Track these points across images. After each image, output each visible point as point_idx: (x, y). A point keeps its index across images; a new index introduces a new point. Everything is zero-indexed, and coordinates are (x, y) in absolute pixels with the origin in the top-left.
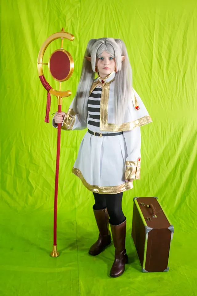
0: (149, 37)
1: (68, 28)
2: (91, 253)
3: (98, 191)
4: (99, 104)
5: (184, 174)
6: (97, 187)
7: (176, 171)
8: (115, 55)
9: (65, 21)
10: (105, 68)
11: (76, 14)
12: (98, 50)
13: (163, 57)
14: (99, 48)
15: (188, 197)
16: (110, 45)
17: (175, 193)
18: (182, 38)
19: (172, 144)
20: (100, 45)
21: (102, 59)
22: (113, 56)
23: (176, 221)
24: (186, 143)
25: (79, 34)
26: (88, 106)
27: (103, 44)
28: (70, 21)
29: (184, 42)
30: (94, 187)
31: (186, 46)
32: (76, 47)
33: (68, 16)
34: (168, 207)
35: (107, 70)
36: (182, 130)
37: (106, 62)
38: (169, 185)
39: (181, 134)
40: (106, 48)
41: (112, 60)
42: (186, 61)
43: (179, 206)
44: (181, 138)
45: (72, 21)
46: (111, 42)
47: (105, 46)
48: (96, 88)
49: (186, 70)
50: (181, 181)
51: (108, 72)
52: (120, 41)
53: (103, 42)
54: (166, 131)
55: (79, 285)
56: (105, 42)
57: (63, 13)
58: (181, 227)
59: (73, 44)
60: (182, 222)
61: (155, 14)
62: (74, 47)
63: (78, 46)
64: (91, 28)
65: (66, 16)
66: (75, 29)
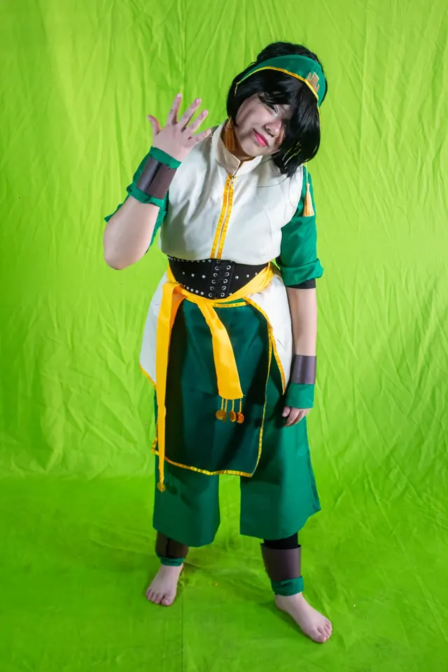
0: (353, 64)
1: (157, 46)
7: (422, 384)
9: (150, 31)
11: (176, 11)
13: (387, 110)
17: (420, 435)
18: (431, 65)
19: (410, 320)
23: (421, 503)
25: (185, 61)
28: (161, 30)
29: (435, 72)
31: (441, 82)
32: (178, 90)
33: (158, 19)
34: (402, 470)
36: (435, 285)
39: (431, 295)
42: (441, 120)
44: (433, 304)
45: (166, 29)
49: (442, 142)
54: (397, 289)
55: (182, 653)
57: (145, 11)
58: (434, 517)
59: (169, 83)
60: (436, 505)
61: (366, 6)
62: (173, 90)
63: (182, 88)
64: (213, 44)
65: (151, 19)
66: (173, 47)
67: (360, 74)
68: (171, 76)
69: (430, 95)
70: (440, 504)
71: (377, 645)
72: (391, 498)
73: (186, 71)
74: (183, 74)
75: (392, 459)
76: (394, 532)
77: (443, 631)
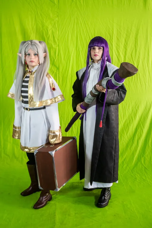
0: (110, 40)
1: (49, 36)
2: (22, 194)
3: (28, 151)
4: (28, 88)
5: (140, 141)
6: (27, 148)
7: (134, 138)
8: (38, 52)
9: (48, 31)
10: (32, 61)
11: (55, 25)
12: (26, 48)
13: (121, 54)
14: (26, 47)
15: (143, 157)
16: (34, 45)
17: (133, 154)
18: (134, 39)
19: (130, 119)
20: (27, 45)
21: (29, 54)
22: (37, 53)
23: (133, 175)
24: (141, 117)
25: (58, 40)
26: (22, 90)
27: (29, 44)
28: (51, 31)
29: (136, 42)
30: (26, 148)
31: (138, 45)
32: (56, 49)
33: (50, 27)
34: (127, 165)
35: (33, 63)
36: (138, 108)
37: (31, 57)
38: (129, 149)
39: (137, 110)
40: (32, 47)
41: (36, 56)
42: (138, 56)
43: (136, 165)
44: (138, 113)
45: (52, 30)
46: (35, 43)
47: (31, 46)
48: (26, 76)
49: (139, 63)
50: (138, 146)
51: (34, 64)
52: (43, 43)
53: (30, 43)
54: (126, 109)
56: (31, 43)
57: (46, 25)
58: (136, 179)
59: (54, 47)
60: (137, 176)
61: (113, 23)
62: (55, 49)
63: (57, 48)
64: (67, 35)
65: (48, 27)
66: (55, 36)
67: (112, 43)
68: (54, 45)
69: (134, 49)
70: (138, 175)
71: (115, 215)
72: (123, 174)
73: (58, 43)
74: (58, 44)
75: (124, 162)
76: (123, 183)
77: (135, 211)
